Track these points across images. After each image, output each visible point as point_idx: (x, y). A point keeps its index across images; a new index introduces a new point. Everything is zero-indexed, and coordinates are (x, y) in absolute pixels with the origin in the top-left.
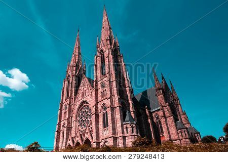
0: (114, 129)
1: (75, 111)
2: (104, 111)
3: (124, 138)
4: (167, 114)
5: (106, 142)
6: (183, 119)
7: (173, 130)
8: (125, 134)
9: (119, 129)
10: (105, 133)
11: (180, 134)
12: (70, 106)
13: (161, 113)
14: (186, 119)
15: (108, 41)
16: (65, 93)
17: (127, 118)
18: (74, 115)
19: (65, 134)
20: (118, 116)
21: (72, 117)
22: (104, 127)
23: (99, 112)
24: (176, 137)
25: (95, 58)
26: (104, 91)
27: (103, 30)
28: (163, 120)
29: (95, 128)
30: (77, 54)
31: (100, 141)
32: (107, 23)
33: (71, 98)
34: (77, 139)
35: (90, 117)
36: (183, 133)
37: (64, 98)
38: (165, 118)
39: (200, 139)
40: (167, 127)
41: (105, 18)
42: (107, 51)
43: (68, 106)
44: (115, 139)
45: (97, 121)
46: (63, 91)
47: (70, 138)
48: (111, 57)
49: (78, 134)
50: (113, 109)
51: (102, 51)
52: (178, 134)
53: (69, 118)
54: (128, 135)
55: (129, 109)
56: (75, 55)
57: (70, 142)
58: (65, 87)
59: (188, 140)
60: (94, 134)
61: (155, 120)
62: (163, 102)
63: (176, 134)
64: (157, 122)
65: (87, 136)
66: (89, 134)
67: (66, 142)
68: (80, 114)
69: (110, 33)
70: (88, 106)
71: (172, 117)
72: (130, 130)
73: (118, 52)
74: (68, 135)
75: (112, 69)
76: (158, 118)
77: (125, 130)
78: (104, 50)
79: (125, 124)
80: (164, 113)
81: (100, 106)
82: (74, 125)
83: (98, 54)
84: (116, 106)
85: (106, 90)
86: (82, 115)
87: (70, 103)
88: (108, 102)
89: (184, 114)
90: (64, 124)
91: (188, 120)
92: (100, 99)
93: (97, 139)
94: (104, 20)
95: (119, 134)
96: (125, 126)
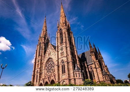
0: (69, 74)
1: (44, 63)
2: (63, 64)
3: (75, 79)
4: (97, 66)
5: (64, 81)
6: (105, 70)
7: (101, 76)
8: (75, 77)
9: (72, 75)
10: (63, 77)
11: (105, 78)
12: (41, 60)
13: (93, 66)
14: (107, 69)
15: (65, 24)
16: (38, 53)
17: (76, 68)
18: (44, 66)
19: (38, 77)
20: (71, 67)
21: (42, 67)
22: (63, 73)
23: (60, 64)
24: (102, 80)
25: (57, 34)
26: (62, 52)
27: (61, 17)
28: (95, 70)
29: (57, 74)
30: (45, 30)
31: (60, 81)
32: (63, 13)
33: (41, 56)
34: (46, 80)
35: (54, 67)
36: (106, 78)
37: (37, 56)
38: (96, 69)
39: (115, 82)
40: (97, 74)
41: (62, 11)
42: (64, 30)
43: (40, 61)
44: (70, 80)
45: (58, 70)
46: (37, 52)
47: (41, 79)
48: (67, 33)
49: (47, 77)
50: (68, 63)
51: (61, 29)
52: (104, 78)
53: (40, 68)
54: (77, 78)
55: (77, 63)
56: (44, 31)
57: (42, 82)
58: (38, 49)
59: (109, 82)
60: (57, 77)
61: (90, 70)
62: (95, 59)
63: (102, 78)
64: (91, 71)
65: (52, 78)
66: (53, 77)
67: (39, 82)
68: (48, 65)
69: (65, 20)
70: (52, 61)
71: (100, 68)
72: (78, 75)
73: (70, 30)
74: (40, 77)
75: (67, 40)
76: (91, 69)
77: (75, 75)
78: (62, 29)
79: (75, 72)
80: (95, 66)
81: (60, 61)
82: (44, 72)
83: (58, 31)
84: (70, 61)
85: (63, 52)
86: (48, 66)
87: (41, 58)
88: (65, 59)
89: (106, 66)
90: (38, 71)
91: (108, 70)
92: (60, 57)
93: (58, 80)
94: (61, 12)
95: (72, 77)
96: (75, 73)
